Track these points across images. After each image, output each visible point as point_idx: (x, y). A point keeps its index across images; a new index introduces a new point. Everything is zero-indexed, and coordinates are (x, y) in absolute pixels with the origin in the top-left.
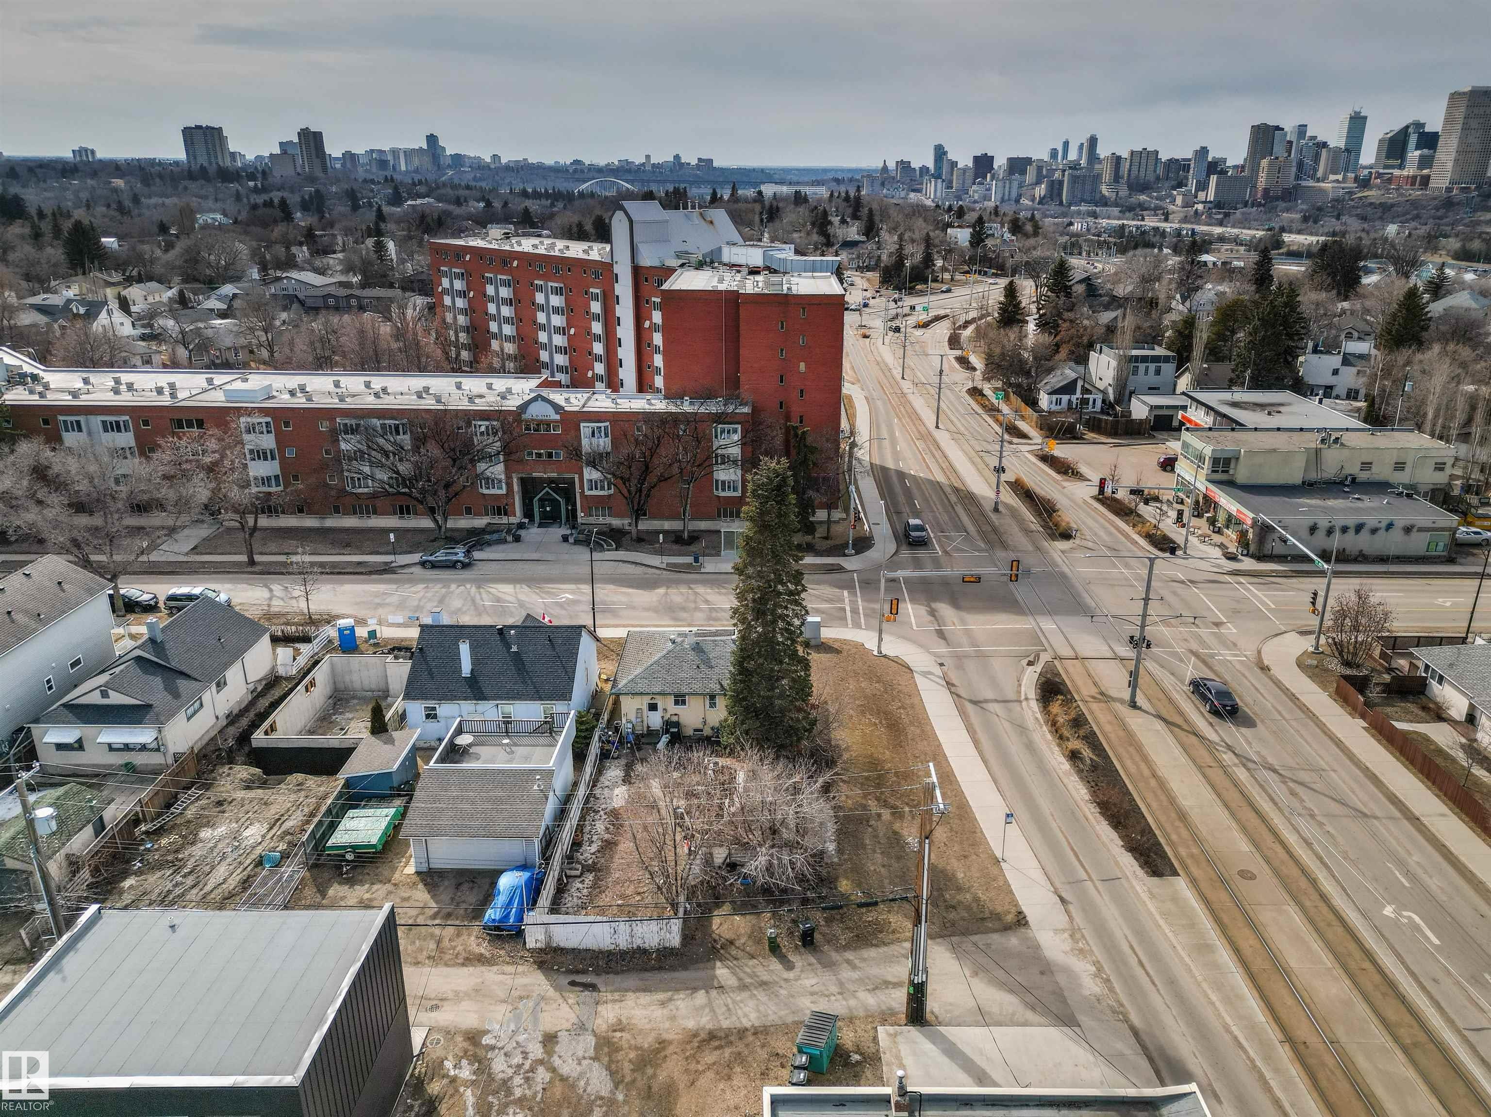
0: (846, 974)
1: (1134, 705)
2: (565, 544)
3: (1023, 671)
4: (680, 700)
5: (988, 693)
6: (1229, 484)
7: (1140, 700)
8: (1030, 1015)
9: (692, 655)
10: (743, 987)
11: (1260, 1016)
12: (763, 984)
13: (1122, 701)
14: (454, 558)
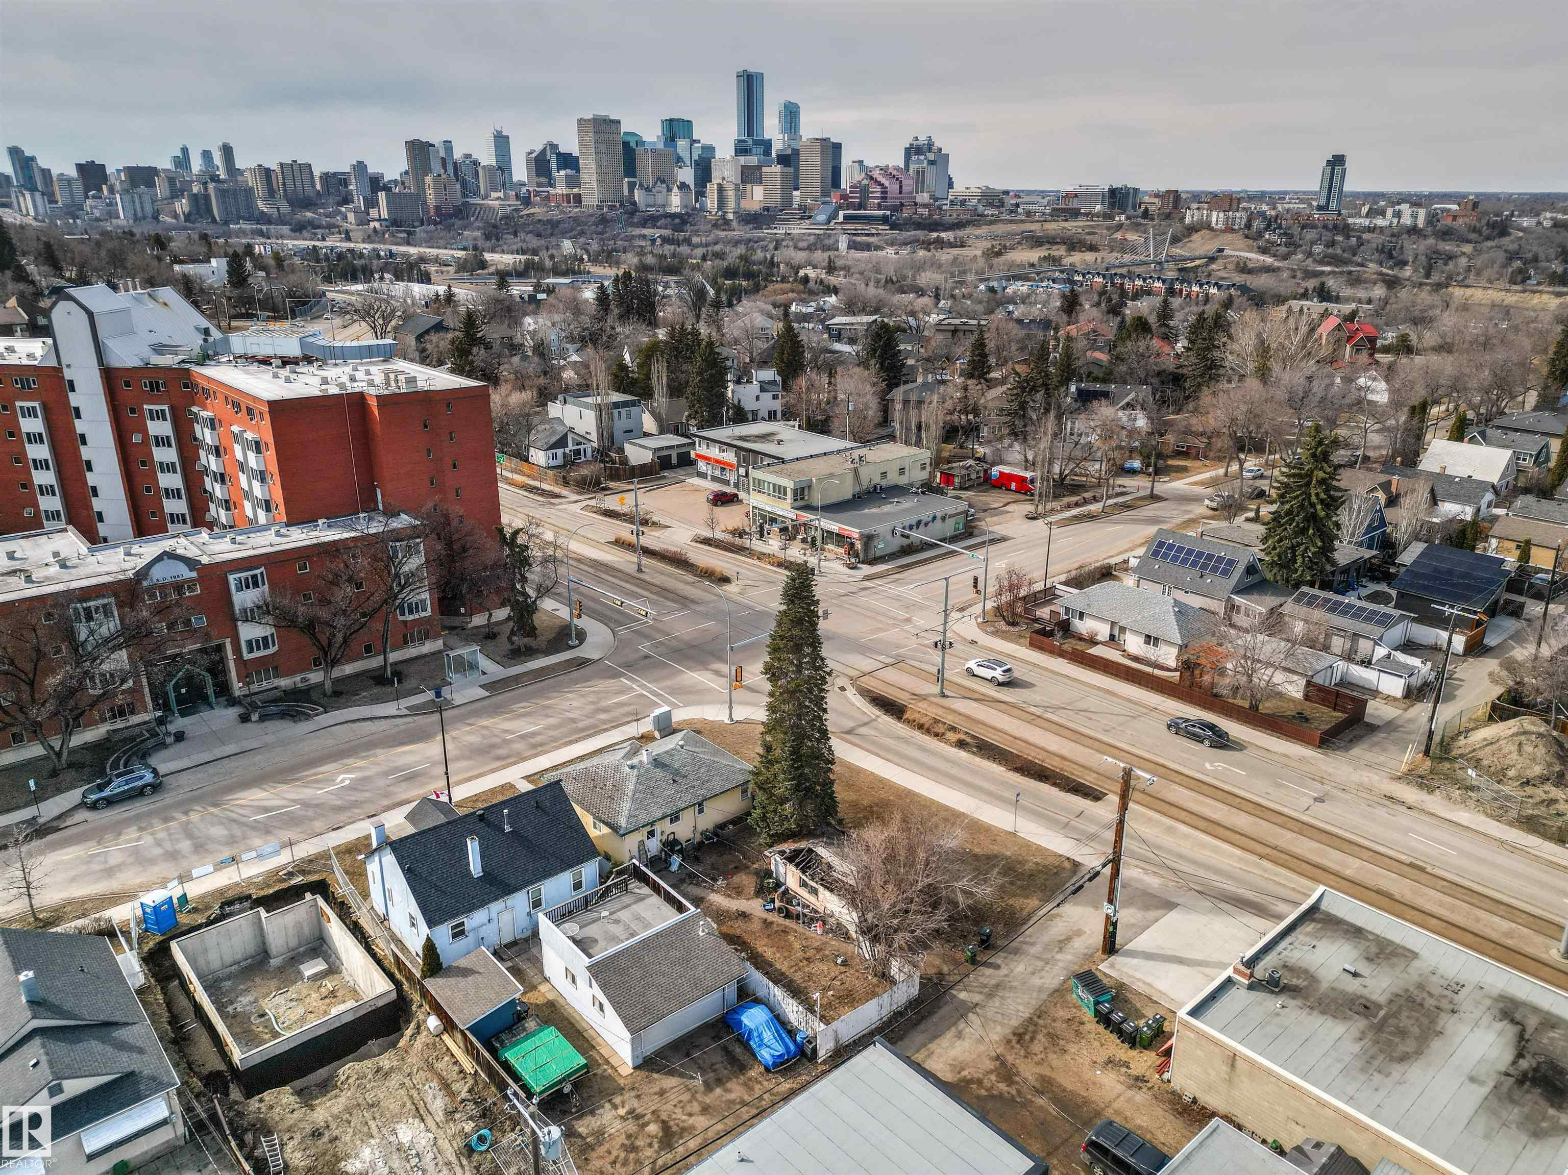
0: (1033, 950)
1: (943, 695)
2: (248, 725)
3: (846, 698)
4: (675, 818)
5: (850, 724)
6: (808, 508)
7: (947, 693)
8: (1152, 914)
9: (659, 773)
10: (990, 996)
11: (1238, 852)
12: (997, 986)
13: (934, 696)
14: (140, 783)
